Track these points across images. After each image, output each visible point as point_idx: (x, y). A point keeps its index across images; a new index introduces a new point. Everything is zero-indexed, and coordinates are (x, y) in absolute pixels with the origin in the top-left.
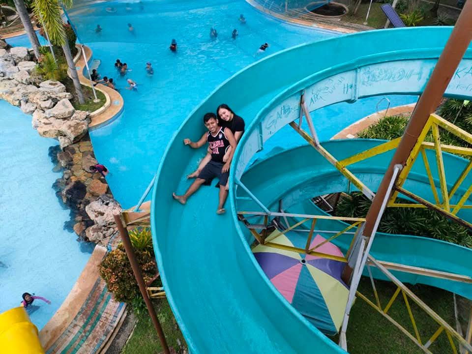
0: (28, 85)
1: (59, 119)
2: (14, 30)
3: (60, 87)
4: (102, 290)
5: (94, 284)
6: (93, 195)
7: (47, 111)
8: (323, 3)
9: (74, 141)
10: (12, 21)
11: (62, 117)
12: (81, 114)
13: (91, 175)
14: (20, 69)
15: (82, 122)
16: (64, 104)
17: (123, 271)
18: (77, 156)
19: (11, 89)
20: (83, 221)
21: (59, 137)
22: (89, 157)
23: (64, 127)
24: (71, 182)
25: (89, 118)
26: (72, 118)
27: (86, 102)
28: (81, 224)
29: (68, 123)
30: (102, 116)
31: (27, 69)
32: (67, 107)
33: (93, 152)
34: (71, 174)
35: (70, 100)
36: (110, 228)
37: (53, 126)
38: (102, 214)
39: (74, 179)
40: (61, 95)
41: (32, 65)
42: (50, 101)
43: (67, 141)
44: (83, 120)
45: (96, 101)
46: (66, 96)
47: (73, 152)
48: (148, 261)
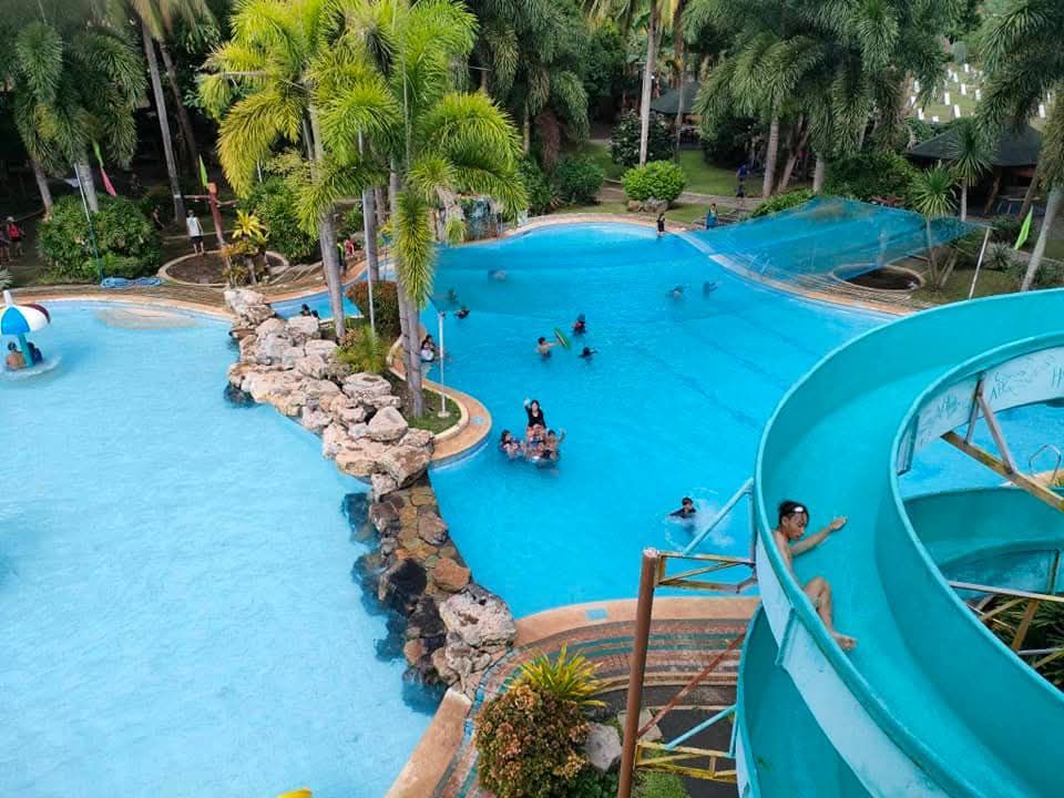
0: (322, 379)
1: (377, 441)
2: (288, 289)
3: (381, 386)
4: (461, 785)
5: (443, 771)
6: (440, 588)
7: (354, 428)
8: (866, 268)
9: (403, 483)
10: (277, 276)
11: (383, 439)
12: (419, 436)
13: (436, 550)
14: (307, 352)
15: (421, 449)
16: (388, 416)
17: (534, 733)
18: (407, 513)
19: (287, 385)
20: (421, 637)
21: (374, 477)
22: (431, 514)
23: (386, 456)
24: (397, 560)
25: (431, 444)
26: (401, 441)
27: (426, 417)
28: (419, 643)
29: (395, 450)
30: (454, 443)
31: (322, 352)
32: (395, 421)
33: (437, 507)
34: (396, 545)
35: (400, 410)
36: (484, 652)
37: (365, 454)
38: (474, 621)
39: (401, 556)
40: (383, 399)
41: (329, 346)
42: (361, 409)
43: (389, 483)
44: (423, 446)
45: (443, 414)
46: (392, 401)
47: (399, 503)
48: (578, 722)
